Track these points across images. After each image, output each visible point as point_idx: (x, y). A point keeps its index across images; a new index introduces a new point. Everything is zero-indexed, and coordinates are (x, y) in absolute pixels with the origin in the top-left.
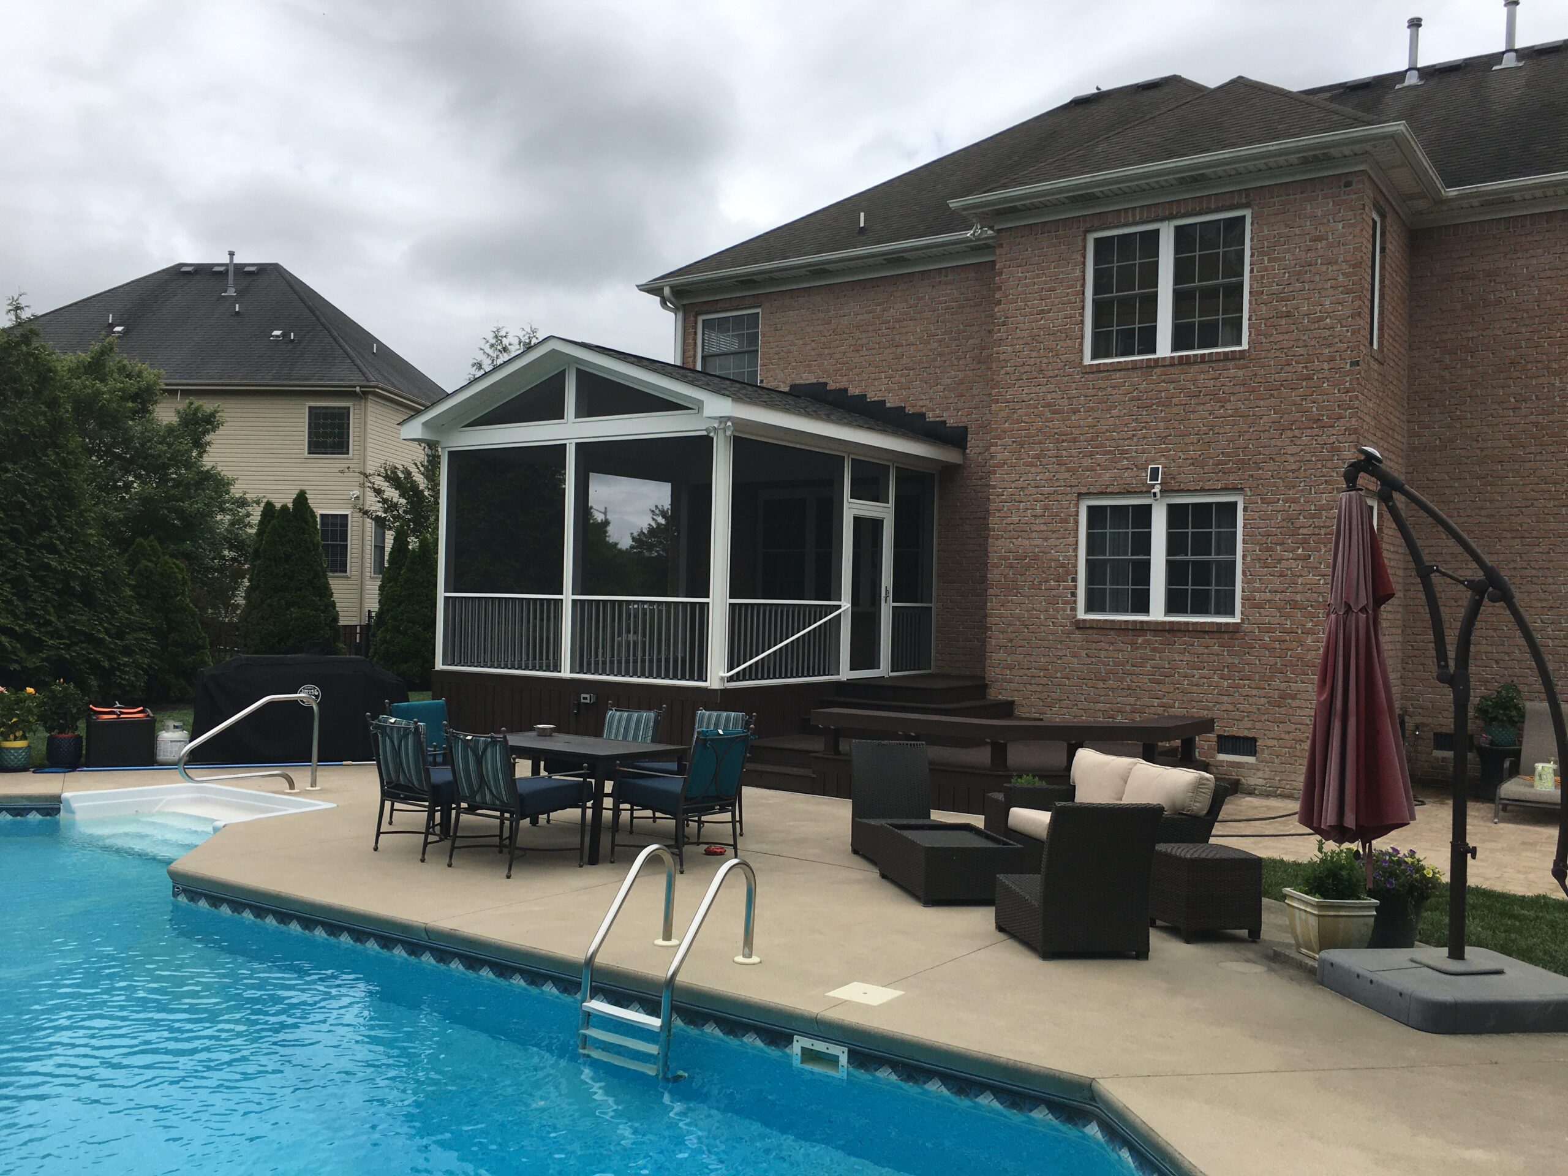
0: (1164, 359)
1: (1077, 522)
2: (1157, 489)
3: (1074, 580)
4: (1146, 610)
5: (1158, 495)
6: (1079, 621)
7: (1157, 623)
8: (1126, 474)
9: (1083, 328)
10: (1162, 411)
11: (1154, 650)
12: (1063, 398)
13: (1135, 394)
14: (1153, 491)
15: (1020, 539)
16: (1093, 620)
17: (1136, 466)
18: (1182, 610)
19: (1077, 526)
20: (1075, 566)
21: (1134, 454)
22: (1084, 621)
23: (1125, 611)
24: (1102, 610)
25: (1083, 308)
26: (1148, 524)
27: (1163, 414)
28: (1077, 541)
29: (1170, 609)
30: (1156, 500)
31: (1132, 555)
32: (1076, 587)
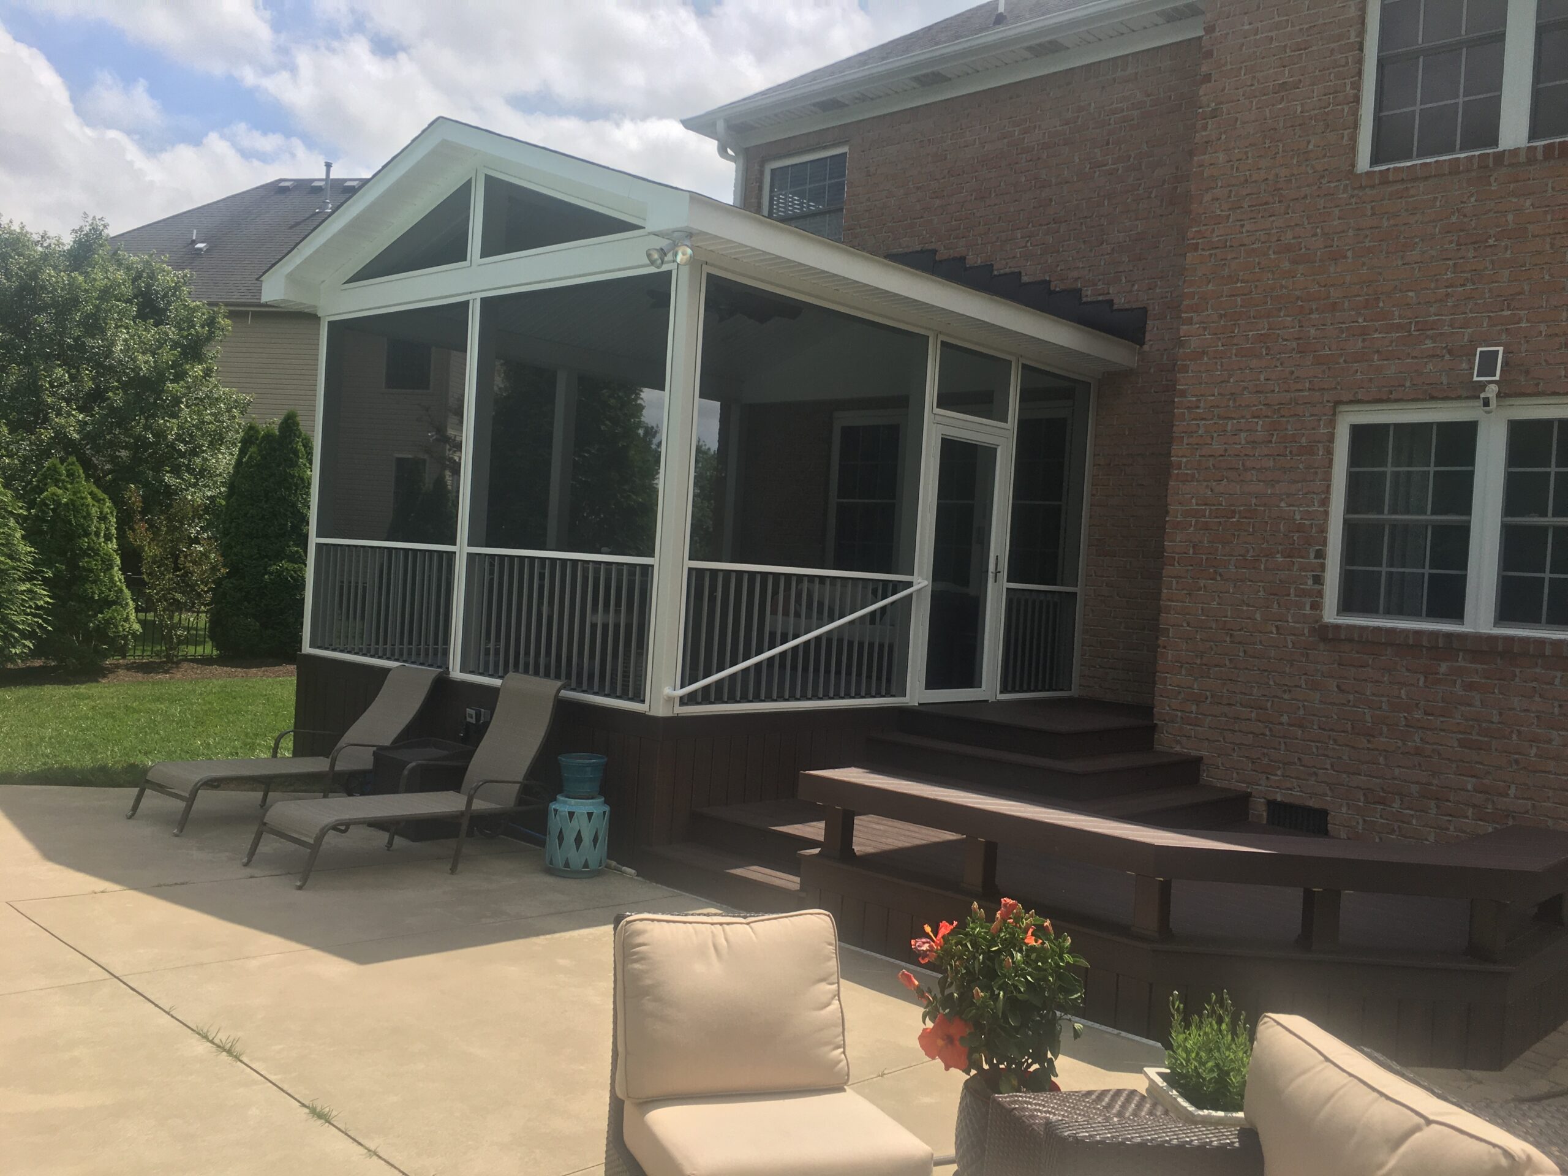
0: (1515, 152)
1: (1330, 452)
2: (1492, 391)
3: (1321, 555)
4: (1457, 614)
5: (1493, 402)
6: (1326, 627)
7: (1478, 638)
8: (1430, 367)
9: (1357, 110)
10: (1506, 248)
11: (1470, 687)
12: (1315, 235)
13: (1454, 219)
14: (1482, 395)
15: (1224, 482)
16: (1354, 627)
17: (1450, 352)
18: (1531, 617)
19: (1331, 461)
20: (1323, 530)
21: (1446, 329)
22: (1337, 627)
23: (1414, 613)
24: (1369, 609)
25: (1360, 73)
26: (1469, 457)
27: (1508, 255)
28: (1329, 486)
29: (1506, 612)
30: (1488, 412)
31: (1433, 513)
32: (1323, 567)
